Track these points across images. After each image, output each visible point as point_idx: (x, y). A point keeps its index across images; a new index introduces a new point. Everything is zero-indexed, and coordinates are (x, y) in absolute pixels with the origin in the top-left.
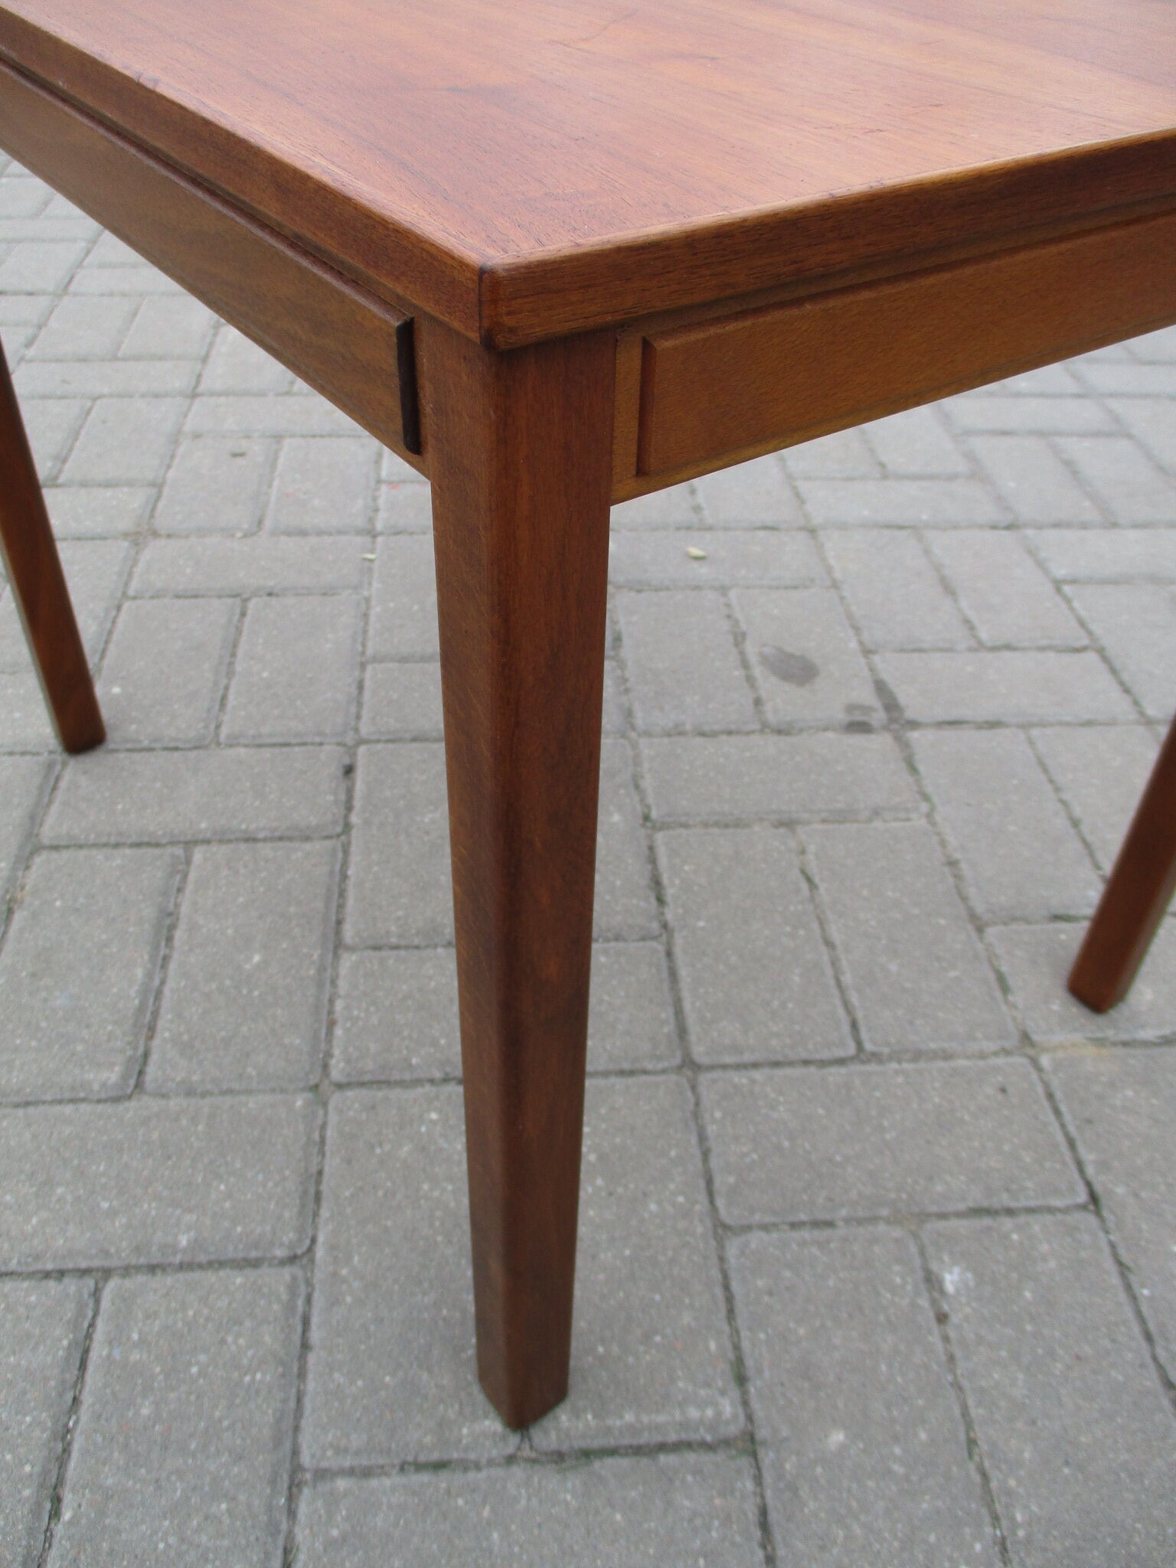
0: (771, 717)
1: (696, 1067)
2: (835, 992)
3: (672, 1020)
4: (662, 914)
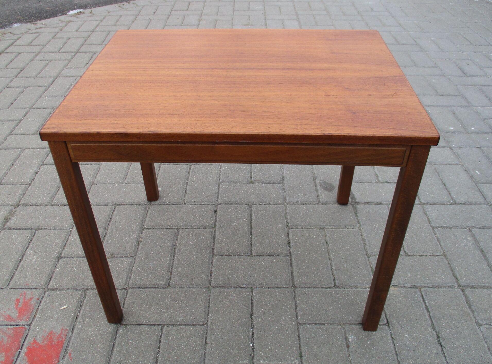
0: (321, 200)
1: (296, 287)
2: (331, 271)
3: (290, 276)
4: (290, 250)
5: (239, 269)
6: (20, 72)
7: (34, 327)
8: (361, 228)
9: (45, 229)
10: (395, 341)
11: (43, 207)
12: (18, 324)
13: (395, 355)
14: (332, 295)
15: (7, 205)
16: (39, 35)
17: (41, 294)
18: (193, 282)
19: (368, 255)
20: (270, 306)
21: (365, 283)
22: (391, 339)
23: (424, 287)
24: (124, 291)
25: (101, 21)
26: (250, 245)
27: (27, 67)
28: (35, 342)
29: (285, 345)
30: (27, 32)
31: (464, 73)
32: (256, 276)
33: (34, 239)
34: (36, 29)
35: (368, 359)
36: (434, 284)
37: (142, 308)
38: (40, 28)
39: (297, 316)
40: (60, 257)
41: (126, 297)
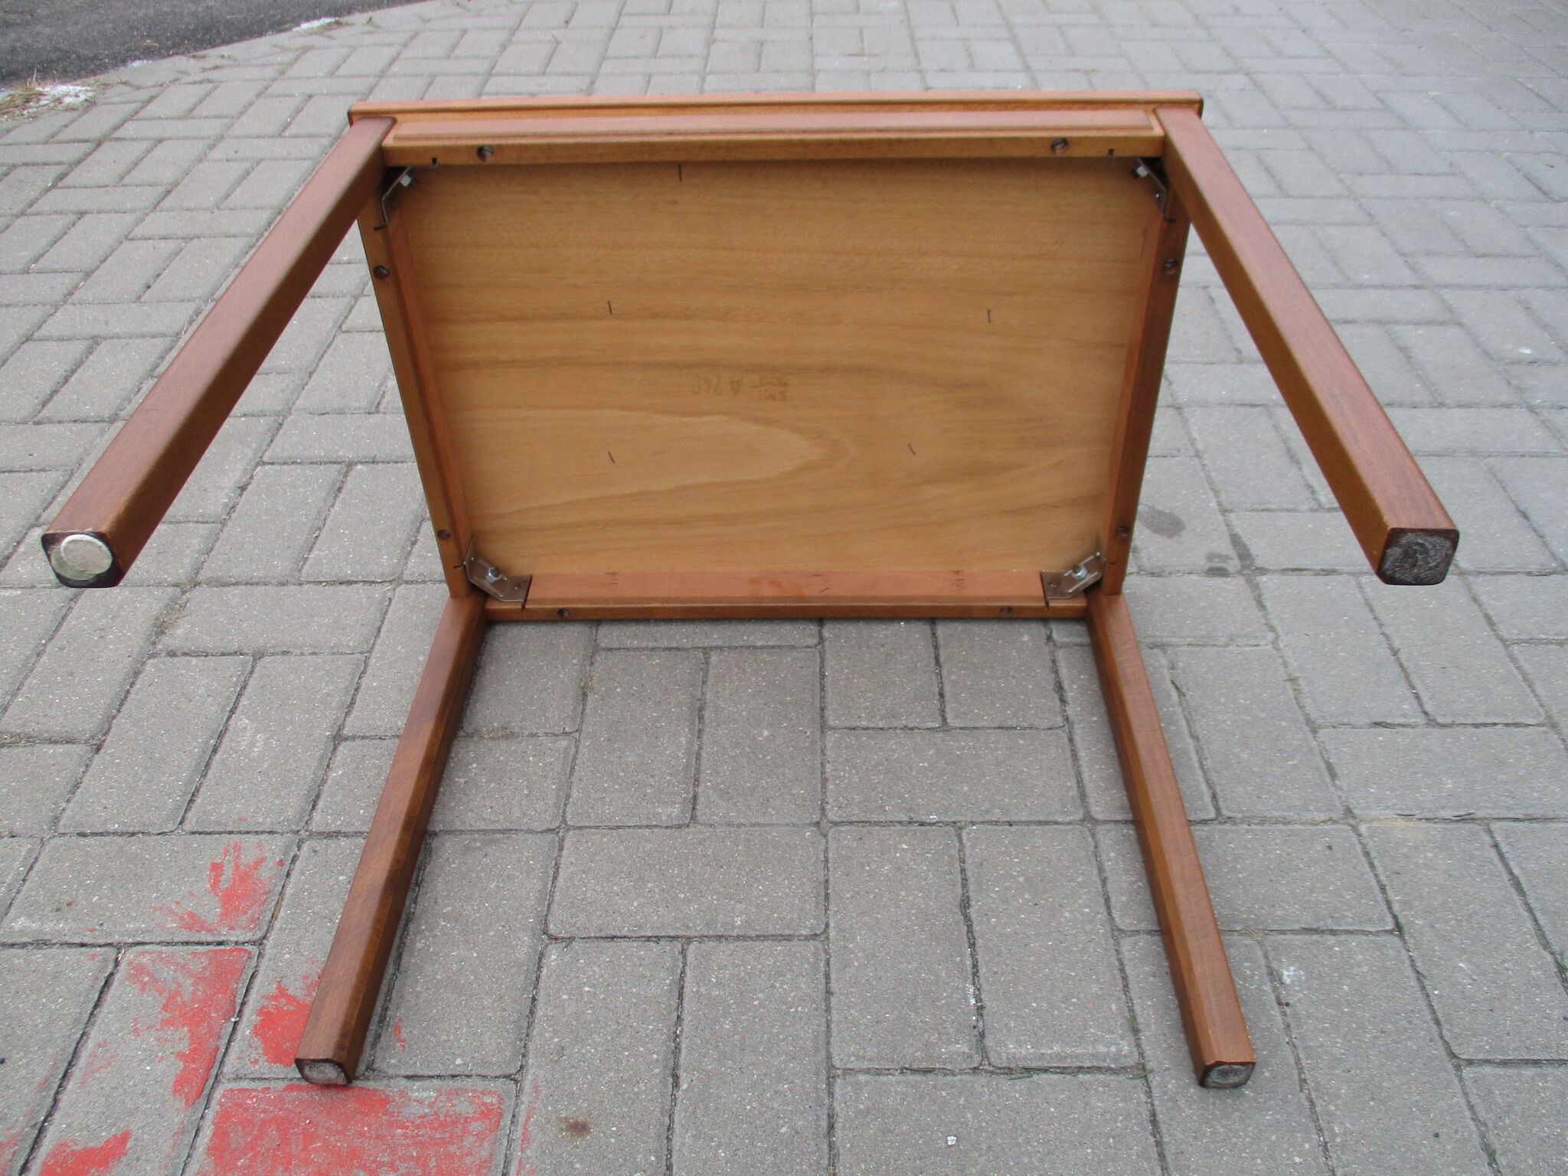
0: (1146, 562)
2: (1199, 772)
3: (1075, 787)
5: (911, 768)
6: (165, 196)
7: (275, 946)
8: (1281, 645)
9: (284, 653)
10: (1426, 982)
11: (272, 590)
12: (221, 939)
13: (1431, 1023)
14: (1213, 844)
15: (159, 584)
16: (216, 88)
17: (288, 847)
18: (770, 810)
19: (1313, 723)
20: (1021, 879)
21: (1312, 808)
22: (1413, 975)
23: (1499, 819)
24: (551, 836)
25: (405, 46)
26: (937, 697)
27: (186, 180)
28: (282, 992)
29: (1082, 995)
30: (176, 80)
31: (1545, 193)
32: (966, 789)
33: (252, 683)
34: (204, 70)
35: (1348, 1038)
36: (1530, 811)
37: (615, 888)
38: (216, 68)
39: (1108, 908)
40: (338, 738)
41: (560, 856)
